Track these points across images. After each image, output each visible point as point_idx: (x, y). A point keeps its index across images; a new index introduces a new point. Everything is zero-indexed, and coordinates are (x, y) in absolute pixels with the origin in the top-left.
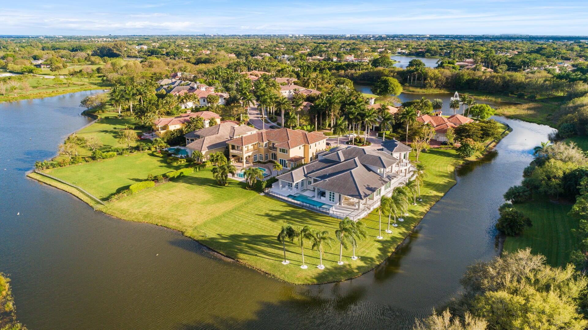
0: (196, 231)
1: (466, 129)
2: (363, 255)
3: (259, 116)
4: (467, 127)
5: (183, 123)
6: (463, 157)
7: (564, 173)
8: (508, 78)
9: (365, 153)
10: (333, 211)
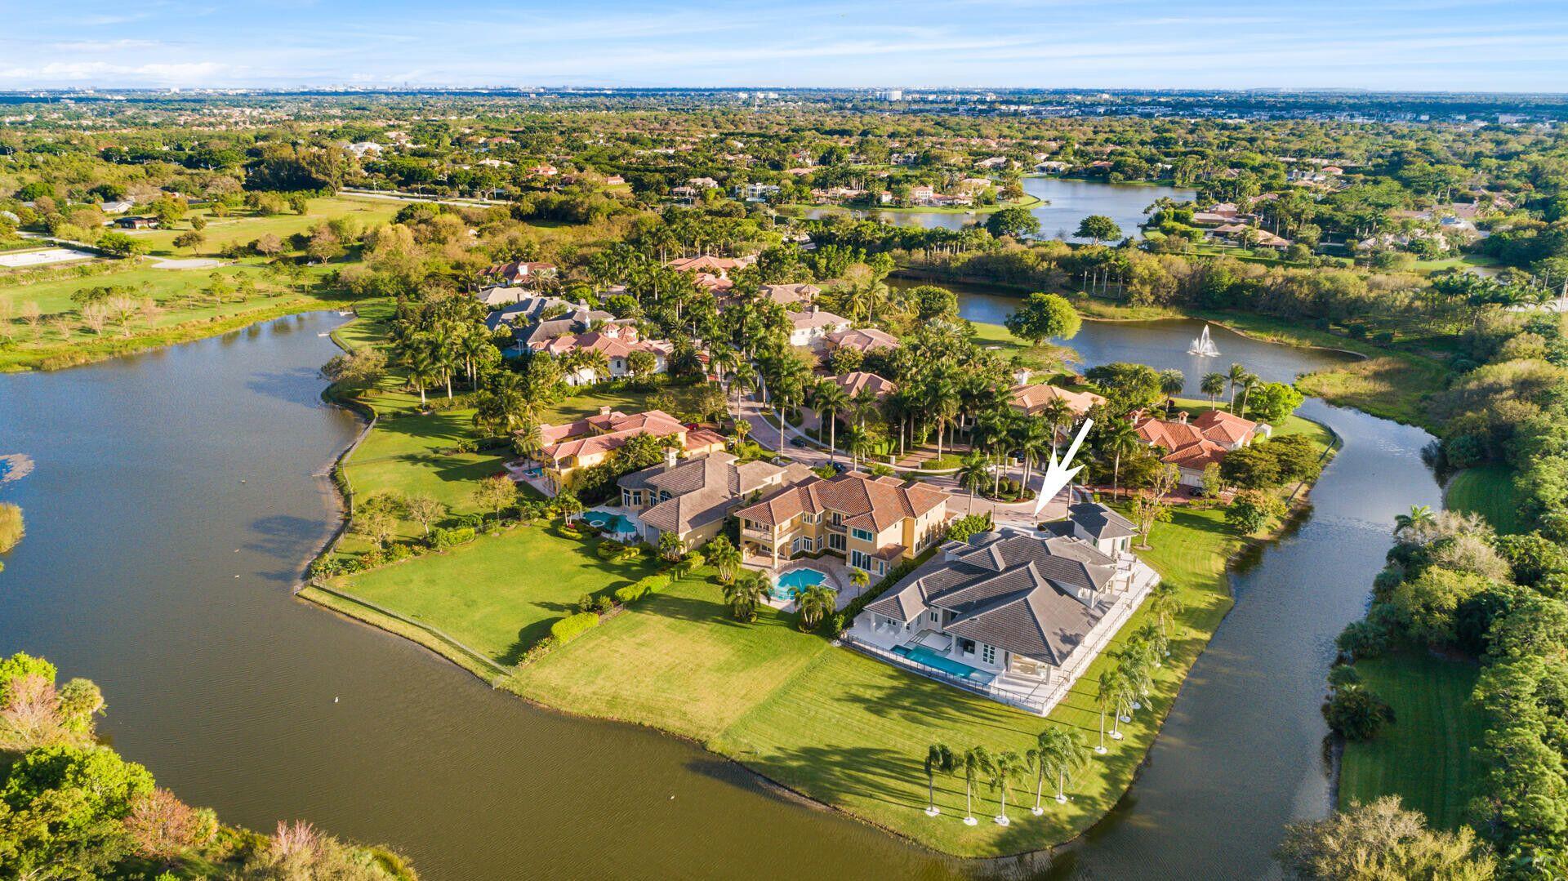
0: (729, 740)
1: (1246, 464)
2: (1076, 792)
3: (754, 404)
4: (1247, 460)
5: (609, 449)
6: (1241, 533)
7: (1459, 600)
8: (1328, 285)
9: (1048, 552)
10: (995, 687)
